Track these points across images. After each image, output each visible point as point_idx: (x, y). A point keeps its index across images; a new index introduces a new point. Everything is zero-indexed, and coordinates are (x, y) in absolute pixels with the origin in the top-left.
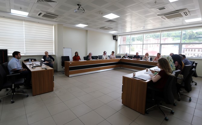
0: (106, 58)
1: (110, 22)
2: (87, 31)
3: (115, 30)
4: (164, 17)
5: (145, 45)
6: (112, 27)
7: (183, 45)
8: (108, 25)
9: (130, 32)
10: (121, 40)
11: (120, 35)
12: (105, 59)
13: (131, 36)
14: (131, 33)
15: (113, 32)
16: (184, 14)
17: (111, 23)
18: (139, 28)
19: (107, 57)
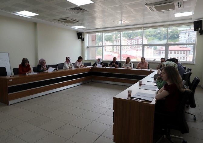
0: (70, 68)
1: (76, 11)
2: (35, 24)
3: (81, 25)
4: (153, 7)
5: (123, 46)
6: (77, 19)
7: (169, 46)
8: (72, 15)
9: (102, 28)
10: (89, 40)
11: (87, 33)
12: (69, 70)
13: (104, 34)
14: (104, 30)
15: (79, 27)
16: (177, 5)
17: (77, 13)
18: (116, 22)
19: (71, 66)
